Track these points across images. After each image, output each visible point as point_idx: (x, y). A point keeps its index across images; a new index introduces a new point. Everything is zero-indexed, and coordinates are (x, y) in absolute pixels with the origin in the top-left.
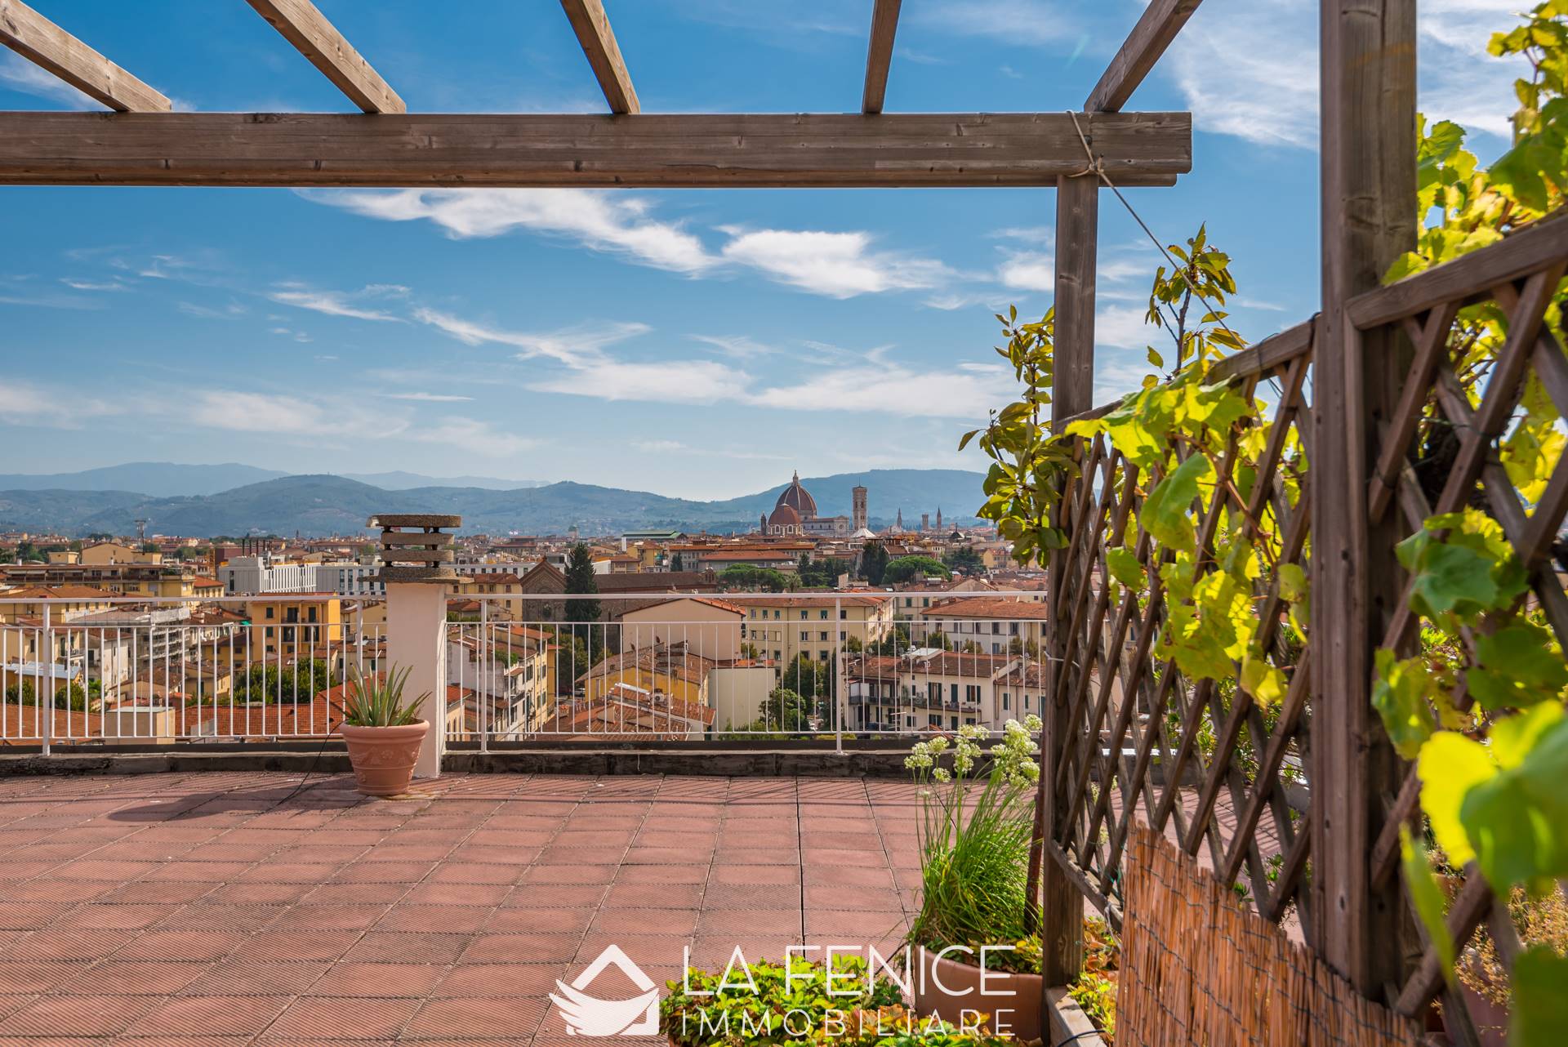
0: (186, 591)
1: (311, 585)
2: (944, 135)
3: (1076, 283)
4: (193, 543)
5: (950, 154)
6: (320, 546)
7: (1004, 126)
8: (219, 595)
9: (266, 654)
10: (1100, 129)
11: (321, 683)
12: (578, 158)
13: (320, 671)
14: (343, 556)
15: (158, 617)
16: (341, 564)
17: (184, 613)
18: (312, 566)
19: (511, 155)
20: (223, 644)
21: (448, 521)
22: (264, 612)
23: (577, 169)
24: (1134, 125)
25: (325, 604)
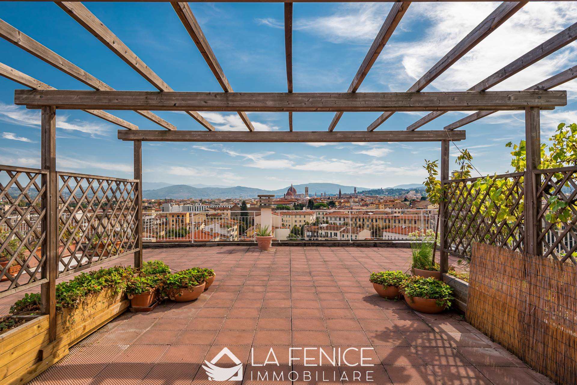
0: (153, 211)
1: (181, 210)
2: (425, 134)
3: (446, 158)
4: (153, 201)
5: (426, 137)
6: (183, 201)
7: (435, 132)
8: (161, 212)
9: (172, 226)
10: (450, 133)
11: (186, 232)
13: (186, 230)
14: (188, 203)
15: (147, 218)
16: (188, 205)
17: (153, 217)
18: (182, 206)
20: (163, 224)
22: (172, 216)
24: (456, 132)
25: (186, 214)
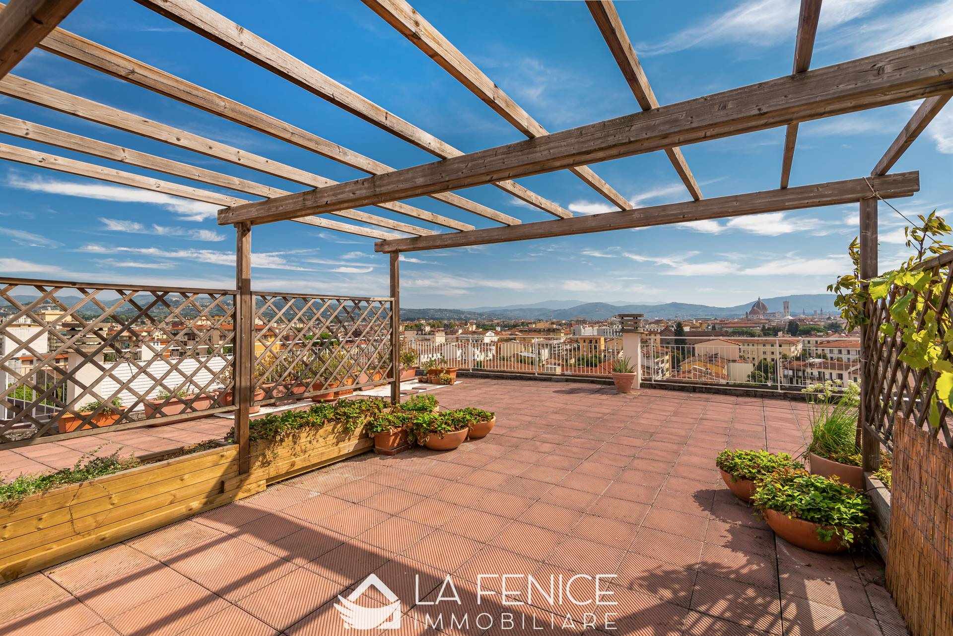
0: (562, 335)
1: (596, 334)
2: (812, 192)
3: (869, 234)
4: (564, 322)
5: (815, 197)
6: (598, 322)
7: (837, 186)
8: (571, 336)
9: (584, 351)
10: (877, 182)
11: (600, 362)
12: (683, 214)
13: (600, 358)
14: (605, 325)
15: (555, 342)
16: (604, 327)
17: (562, 341)
18: (596, 328)
19: (663, 216)
20: (574, 349)
21: (640, 316)
22: (584, 341)
23: (683, 217)
24: (892, 178)
25: (600, 339)
